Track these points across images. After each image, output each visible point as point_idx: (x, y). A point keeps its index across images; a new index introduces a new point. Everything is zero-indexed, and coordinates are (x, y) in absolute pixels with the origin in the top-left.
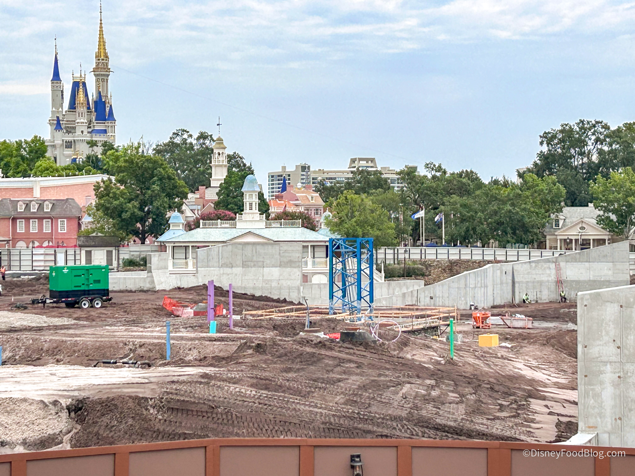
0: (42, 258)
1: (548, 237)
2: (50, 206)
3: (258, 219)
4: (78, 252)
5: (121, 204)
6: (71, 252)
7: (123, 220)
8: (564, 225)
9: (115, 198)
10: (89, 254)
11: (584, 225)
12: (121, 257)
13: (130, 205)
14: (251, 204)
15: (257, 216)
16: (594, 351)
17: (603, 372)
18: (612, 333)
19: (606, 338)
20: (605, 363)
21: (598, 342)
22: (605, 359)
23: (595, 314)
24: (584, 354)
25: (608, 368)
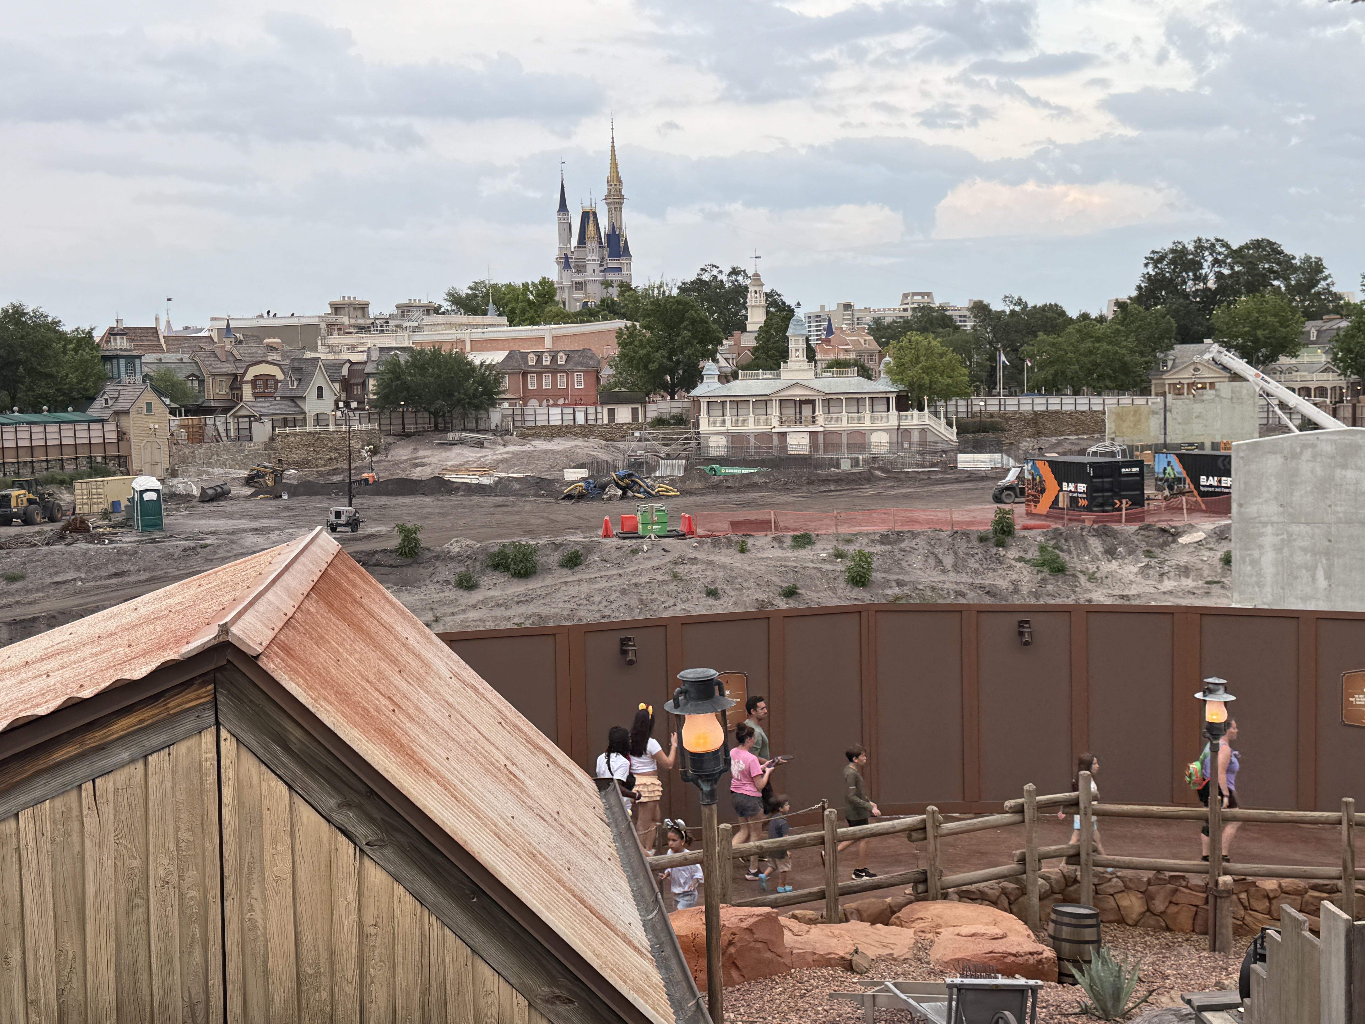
0: (559, 417)
1: (1153, 382)
2: (565, 358)
3: (806, 368)
4: (599, 410)
5: (648, 355)
6: (591, 410)
7: (650, 372)
8: (1173, 367)
9: (642, 346)
10: (611, 413)
11: (1199, 366)
12: (649, 414)
13: (658, 355)
14: (797, 351)
15: (805, 365)
16: (1252, 510)
17: (1262, 535)
18: (1274, 489)
19: (1266, 495)
20: (1265, 524)
21: (1257, 500)
22: (1264, 519)
23: (1253, 467)
24: (1240, 513)
25: (1269, 529)
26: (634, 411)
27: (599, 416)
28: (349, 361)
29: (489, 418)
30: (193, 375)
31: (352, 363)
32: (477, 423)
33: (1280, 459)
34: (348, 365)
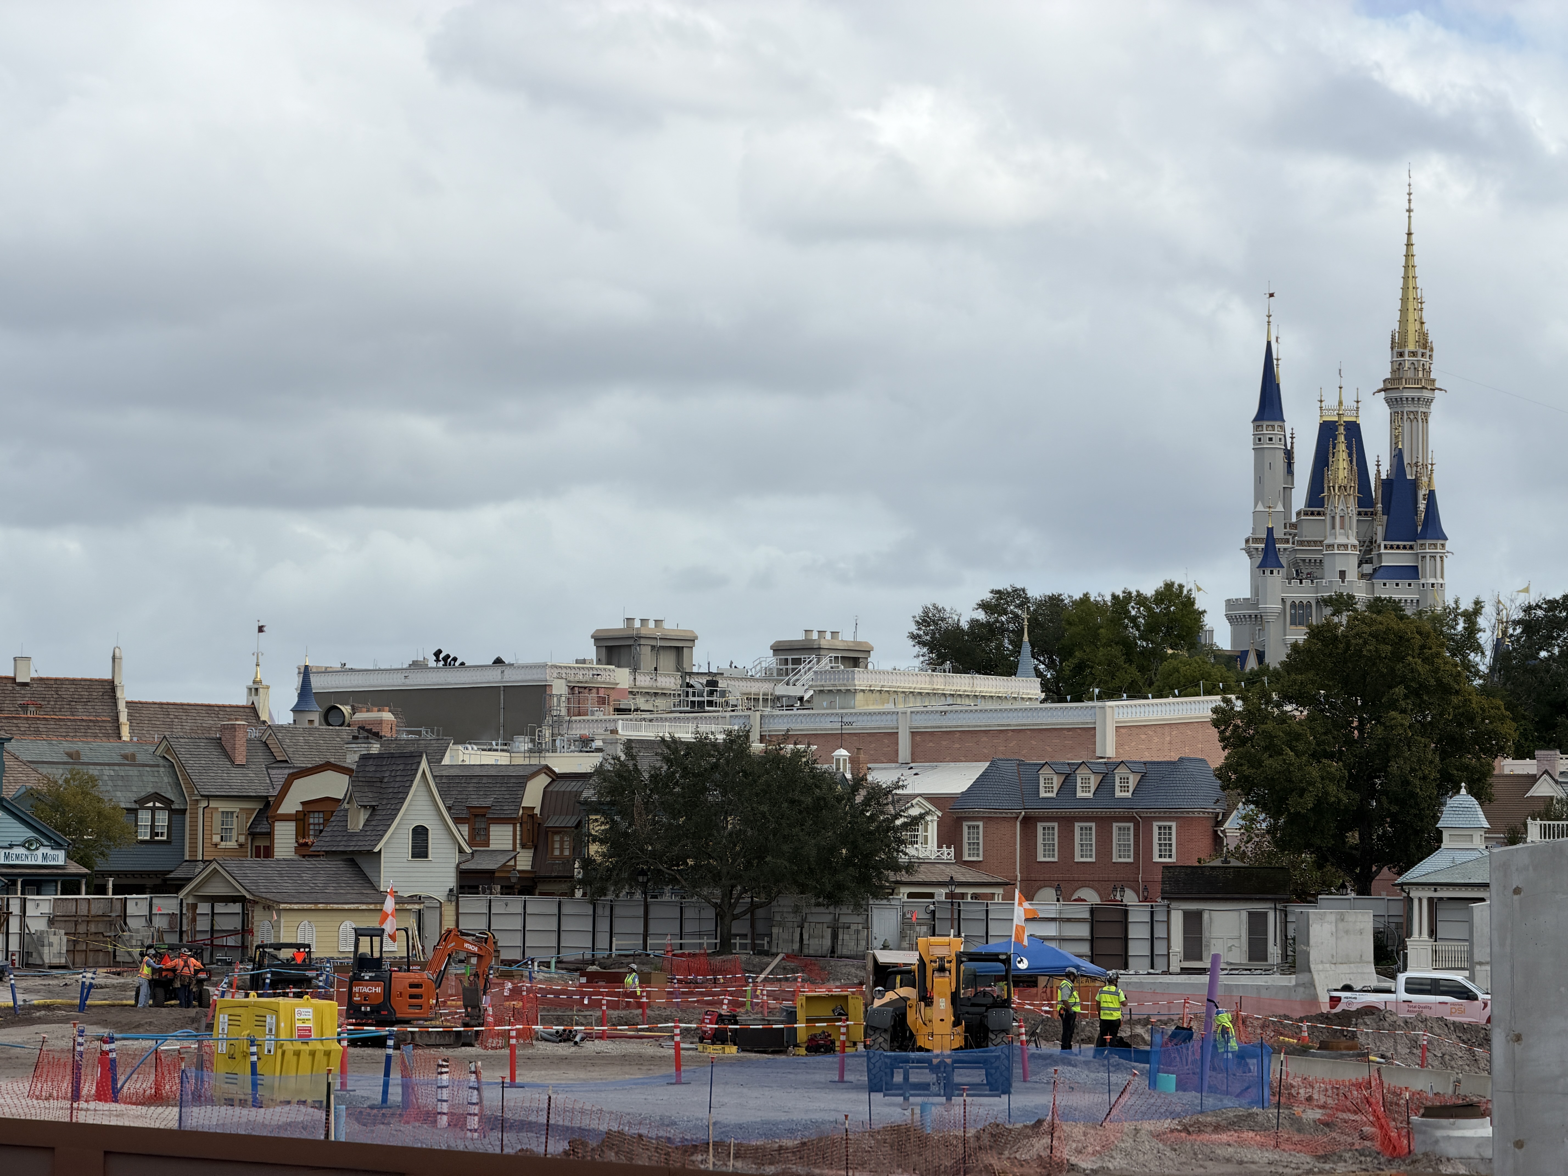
2: (1134, 781)
4: (1160, 916)
26: (1257, 923)
27: (1160, 932)
28: (548, 770)
29: (867, 926)
30: (156, 796)
31: (557, 777)
32: (835, 937)
34: (543, 781)
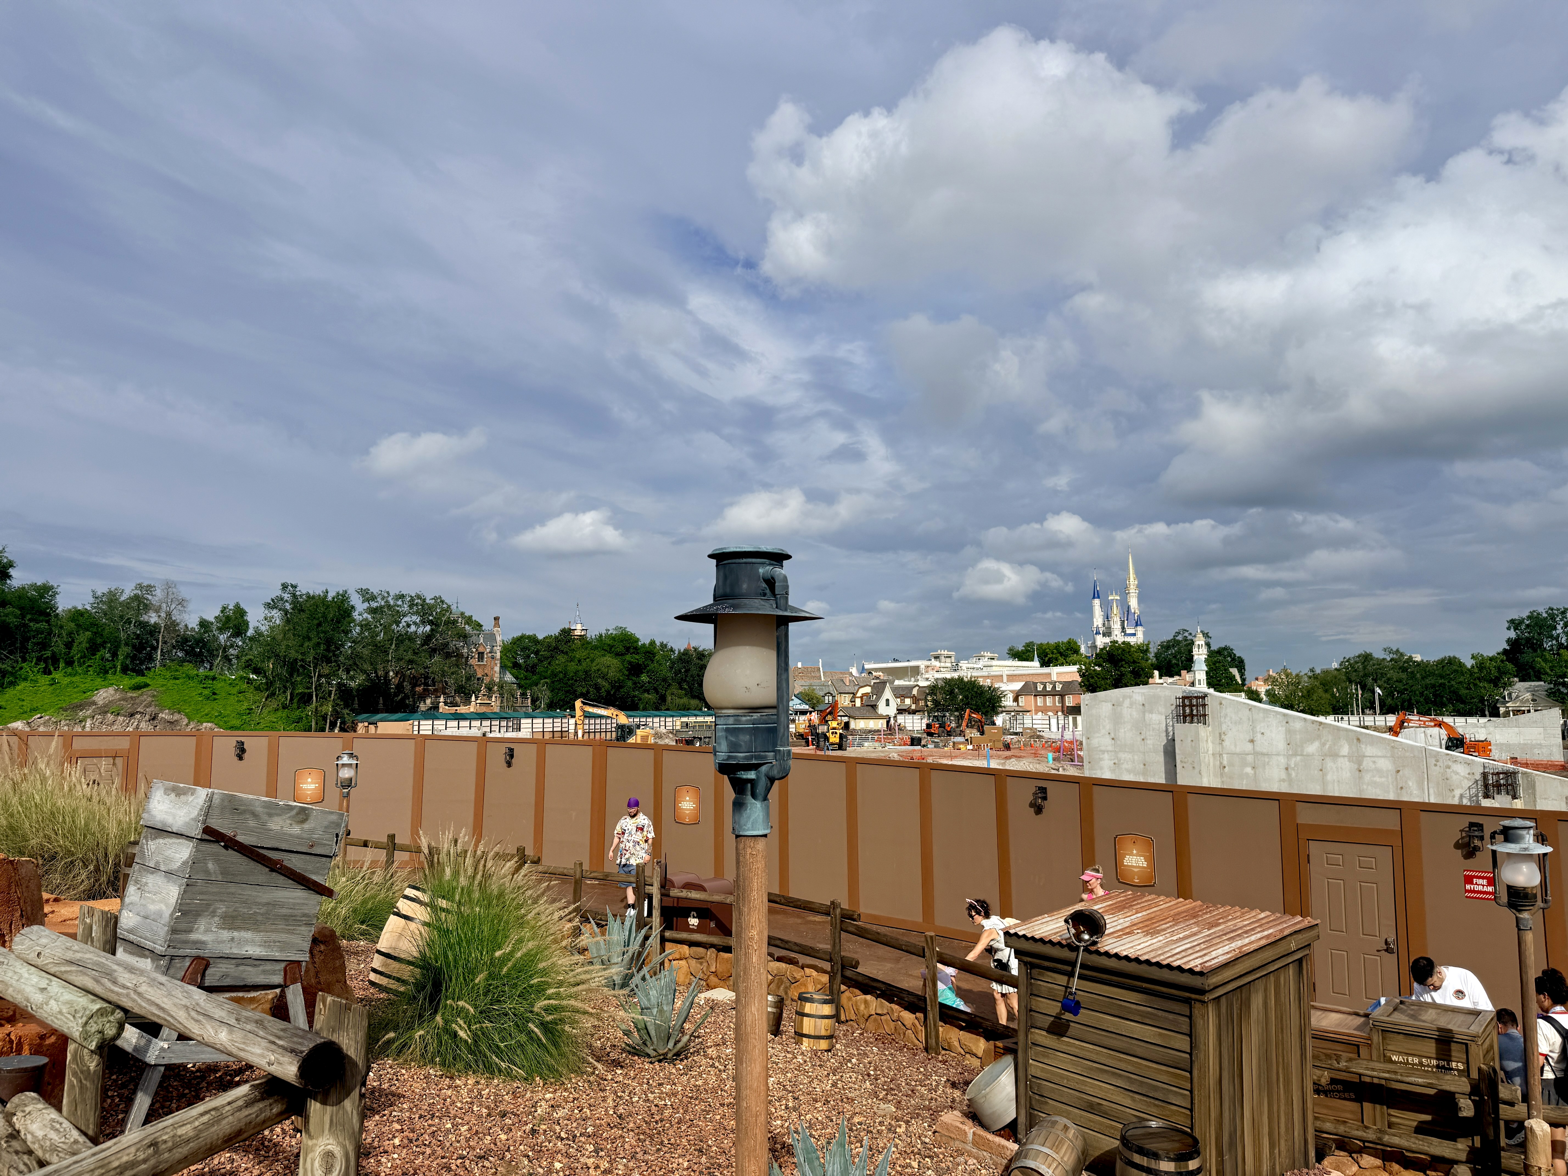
0: (1040, 722)
1: (1501, 707)
2: (1061, 686)
8: (1516, 698)
10: (1075, 720)
11: (1536, 698)
14: (1200, 680)
16: (1095, 742)
17: (1101, 759)
18: (1108, 727)
19: (1103, 731)
20: (1103, 752)
21: (1098, 735)
22: (1103, 748)
23: (1094, 712)
24: (1088, 744)
25: (1106, 756)
28: (919, 685)
30: (829, 693)
31: (920, 687)
33: (1109, 705)
34: (917, 688)
